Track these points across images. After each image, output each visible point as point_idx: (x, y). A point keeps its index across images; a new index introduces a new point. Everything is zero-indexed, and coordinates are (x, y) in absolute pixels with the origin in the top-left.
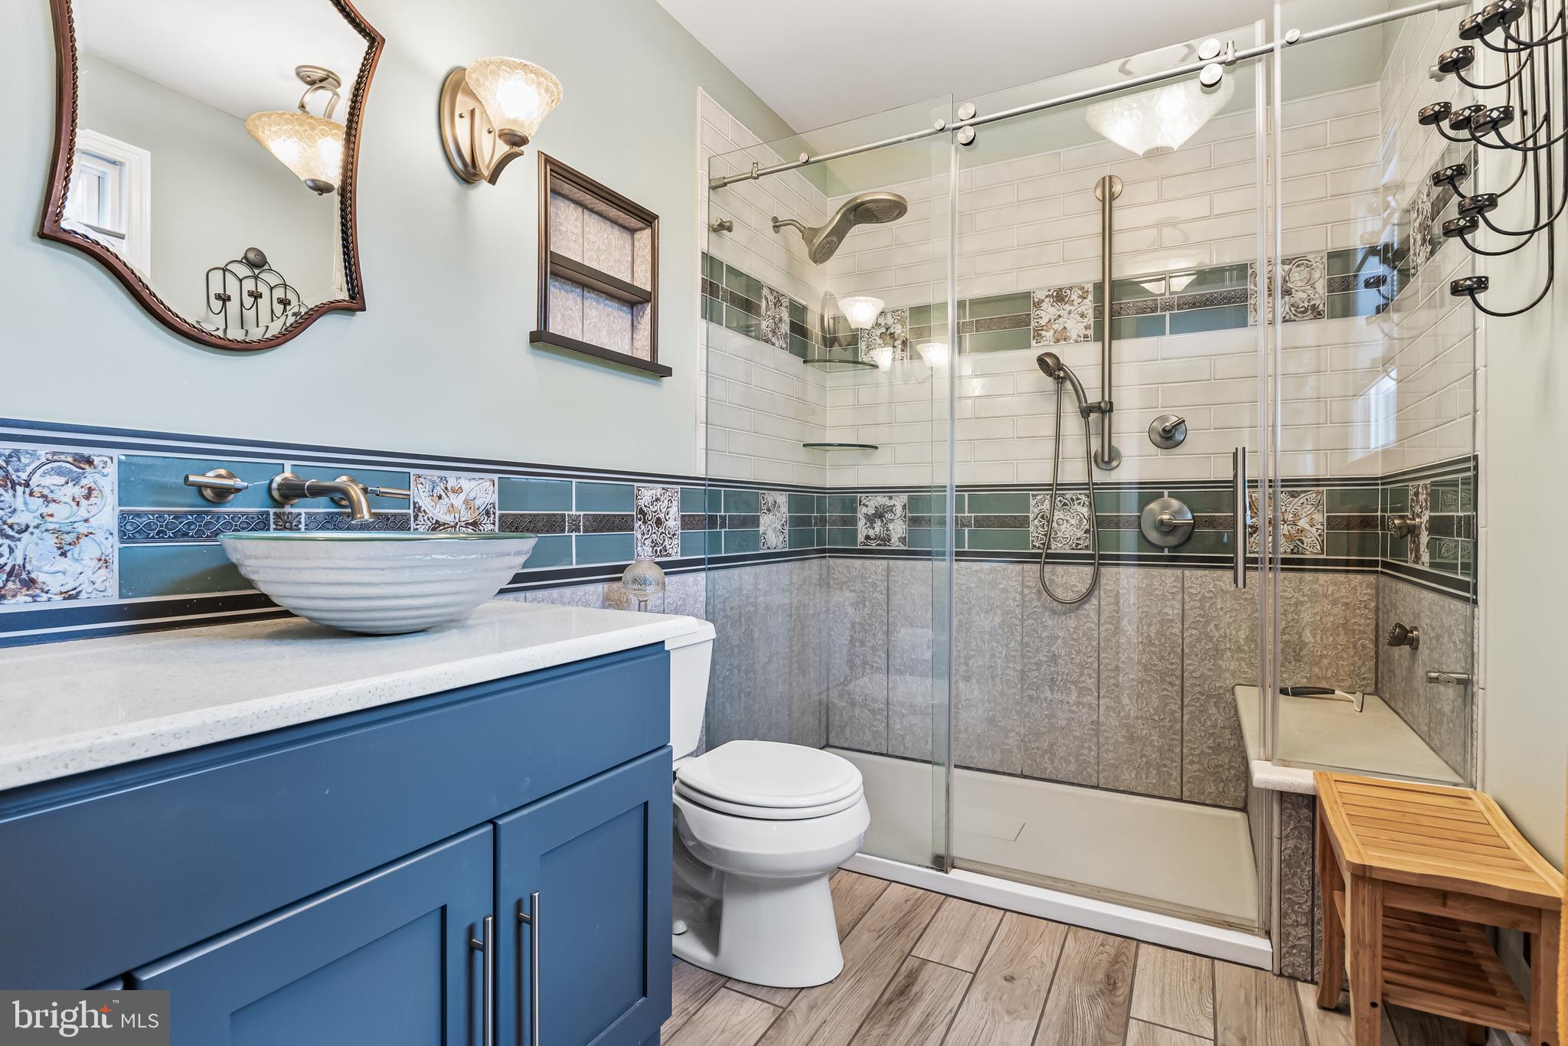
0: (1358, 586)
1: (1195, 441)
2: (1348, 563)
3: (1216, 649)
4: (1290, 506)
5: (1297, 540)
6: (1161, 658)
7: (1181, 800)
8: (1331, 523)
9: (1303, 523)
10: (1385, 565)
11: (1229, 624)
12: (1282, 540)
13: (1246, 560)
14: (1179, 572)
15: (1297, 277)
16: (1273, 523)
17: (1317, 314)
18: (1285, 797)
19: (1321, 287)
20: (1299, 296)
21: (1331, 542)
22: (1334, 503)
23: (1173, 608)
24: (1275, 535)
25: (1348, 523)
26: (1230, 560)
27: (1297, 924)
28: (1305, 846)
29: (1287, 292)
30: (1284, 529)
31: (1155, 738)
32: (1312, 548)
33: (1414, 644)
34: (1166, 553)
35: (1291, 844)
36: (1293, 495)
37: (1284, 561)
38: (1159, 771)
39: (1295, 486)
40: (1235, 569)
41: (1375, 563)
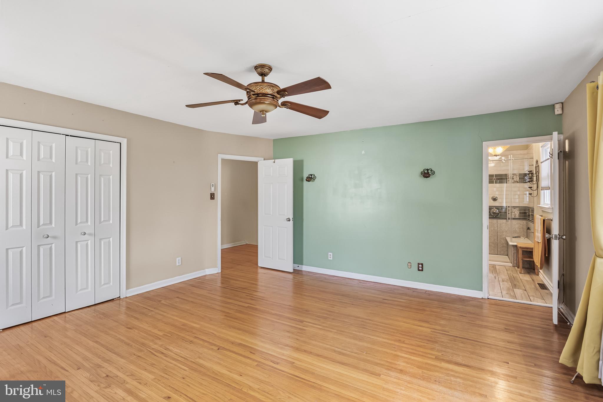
0: (525, 222)
1: (499, 200)
2: (522, 219)
3: (503, 231)
4: (514, 210)
5: (515, 215)
6: (494, 233)
7: (497, 255)
8: (520, 213)
9: (516, 213)
10: (528, 219)
11: (505, 228)
12: (513, 215)
13: (509, 218)
14: (497, 220)
15: (515, 177)
16: (511, 213)
17: (518, 182)
18: (513, 246)
19: (518, 178)
20: (515, 180)
21: (520, 216)
22: (520, 210)
23: (496, 225)
24: (512, 214)
25: (523, 213)
26: (506, 218)
27: (515, 261)
28: (516, 251)
29: (513, 179)
30: (513, 214)
31: (493, 245)
32: (517, 216)
33: (530, 229)
34: (494, 217)
35: (514, 251)
36: (514, 209)
37: (513, 218)
38: (494, 251)
39: (515, 207)
40: (507, 219)
41: (527, 219)
